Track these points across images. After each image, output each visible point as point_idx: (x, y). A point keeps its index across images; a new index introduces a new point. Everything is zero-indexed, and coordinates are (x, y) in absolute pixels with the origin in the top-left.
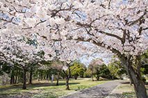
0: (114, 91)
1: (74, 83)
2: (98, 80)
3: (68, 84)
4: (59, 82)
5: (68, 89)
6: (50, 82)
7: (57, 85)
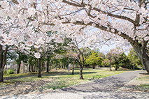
0: (131, 82)
1: (91, 73)
2: (116, 70)
3: (82, 73)
4: (75, 71)
5: (82, 78)
6: (67, 71)
7: (73, 74)
